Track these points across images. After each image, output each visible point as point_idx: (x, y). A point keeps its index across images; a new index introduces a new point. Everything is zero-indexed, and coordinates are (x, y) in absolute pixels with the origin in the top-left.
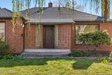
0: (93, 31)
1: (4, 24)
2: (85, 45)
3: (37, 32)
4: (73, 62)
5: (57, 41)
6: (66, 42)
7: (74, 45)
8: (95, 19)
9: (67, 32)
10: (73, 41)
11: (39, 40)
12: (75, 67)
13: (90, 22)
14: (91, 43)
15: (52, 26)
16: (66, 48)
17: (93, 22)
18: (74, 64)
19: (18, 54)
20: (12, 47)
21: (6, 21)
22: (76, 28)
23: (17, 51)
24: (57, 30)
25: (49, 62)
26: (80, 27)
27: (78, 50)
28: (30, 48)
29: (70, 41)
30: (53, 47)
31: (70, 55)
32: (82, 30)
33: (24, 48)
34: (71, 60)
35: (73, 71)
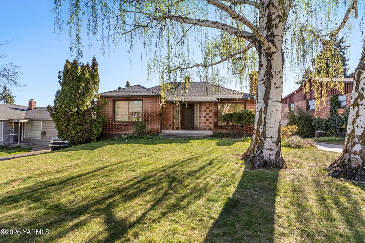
0: (239, 111)
1: (141, 102)
2: (229, 126)
3: (175, 112)
4: (216, 141)
5: (197, 122)
6: (208, 123)
7: (216, 127)
8: (241, 97)
9: (209, 111)
10: (216, 121)
11: (177, 119)
12: (218, 144)
13: (235, 100)
14: (235, 124)
15: (192, 105)
16: (207, 129)
17: (239, 100)
18: (217, 143)
19: (157, 135)
20: (150, 127)
21: (143, 99)
22: (219, 107)
23: (155, 132)
24: (198, 110)
25: (191, 141)
26: (223, 106)
27: (223, 132)
28: (167, 129)
29: (212, 122)
30: (193, 129)
31: (212, 136)
32: (226, 110)
33: (161, 129)
34: (214, 140)
35: (218, 147)
